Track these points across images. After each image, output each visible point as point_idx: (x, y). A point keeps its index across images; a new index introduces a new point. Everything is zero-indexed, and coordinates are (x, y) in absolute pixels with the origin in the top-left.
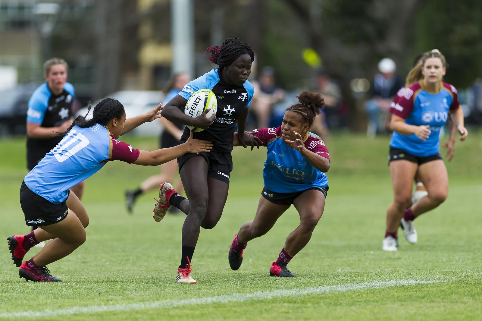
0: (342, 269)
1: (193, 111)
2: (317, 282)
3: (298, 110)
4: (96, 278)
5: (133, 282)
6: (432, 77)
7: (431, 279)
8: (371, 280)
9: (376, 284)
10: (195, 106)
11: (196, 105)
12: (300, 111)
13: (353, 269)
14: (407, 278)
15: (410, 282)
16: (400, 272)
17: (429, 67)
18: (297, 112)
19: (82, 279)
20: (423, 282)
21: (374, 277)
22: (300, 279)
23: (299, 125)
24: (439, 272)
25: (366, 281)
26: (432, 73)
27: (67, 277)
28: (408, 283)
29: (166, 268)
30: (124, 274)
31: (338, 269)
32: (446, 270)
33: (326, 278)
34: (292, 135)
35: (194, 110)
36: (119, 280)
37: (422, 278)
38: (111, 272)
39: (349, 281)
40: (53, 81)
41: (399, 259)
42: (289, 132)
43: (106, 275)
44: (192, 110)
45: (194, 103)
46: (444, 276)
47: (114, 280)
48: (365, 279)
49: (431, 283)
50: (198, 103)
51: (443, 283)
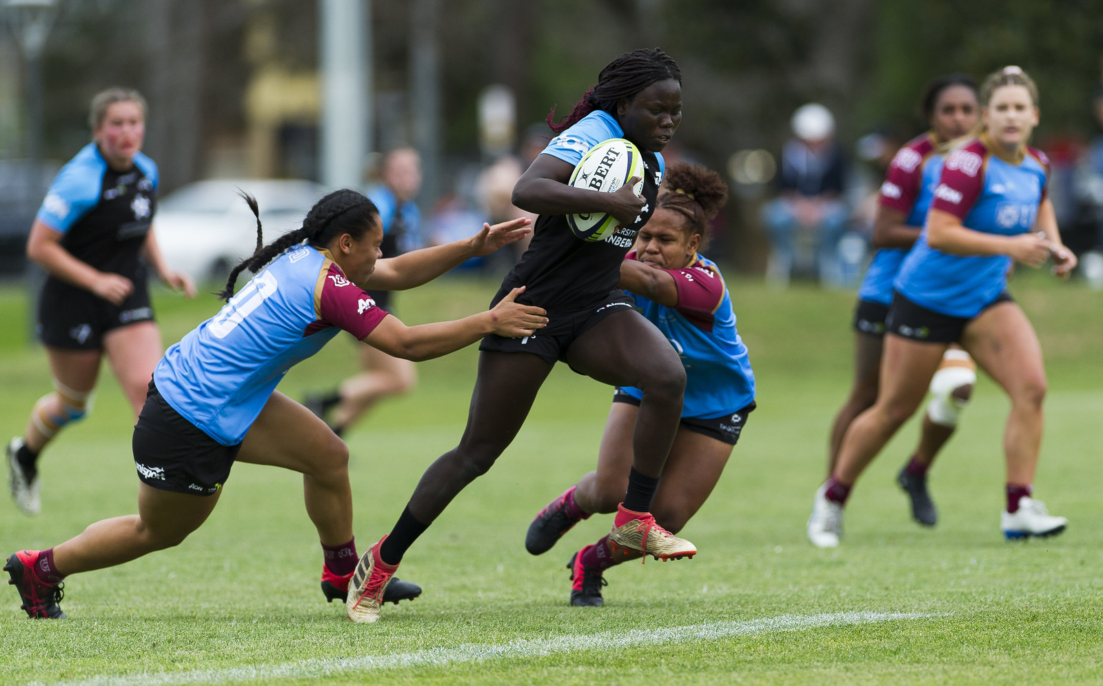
0: (711, 588)
1: (601, 178)
2: (654, 617)
3: (675, 203)
4: (147, 610)
5: (230, 619)
6: (1011, 129)
7: (913, 610)
8: (776, 613)
9: (786, 621)
10: (607, 167)
11: (610, 166)
12: (677, 207)
13: (736, 586)
14: (858, 607)
15: (866, 616)
16: (843, 594)
17: (1003, 108)
18: (674, 209)
19: (114, 612)
20: (895, 616)
21: (784, 606)
22: (615, 611)
23: (681, 237)
24: (932, 594)
25: (764, 614)
26: (1010, 121)
27: (79, 607)
28: (862, 619)
29: (307, 587)
30: (210, 602)
31: (702, 588)
32: (949, 589)
33: (673, 607)
34: (666, 263)
35: (604, 176)
36: (199, 615)
37: (893, 606)
38: (180, 595)
39: (727, 616)
40: (112, 140)
41: (840, 563)
42: (659, 257)
43: (170, 603)
44: (598, 178)
45: (603, 162)
46: (944, 603)
47: (186, 613)
48: (763, 610)
49: (914, 620)
50: (613, 160)
51: (942, 619)
